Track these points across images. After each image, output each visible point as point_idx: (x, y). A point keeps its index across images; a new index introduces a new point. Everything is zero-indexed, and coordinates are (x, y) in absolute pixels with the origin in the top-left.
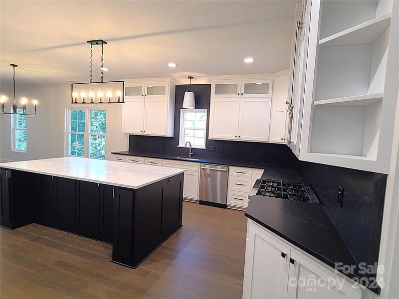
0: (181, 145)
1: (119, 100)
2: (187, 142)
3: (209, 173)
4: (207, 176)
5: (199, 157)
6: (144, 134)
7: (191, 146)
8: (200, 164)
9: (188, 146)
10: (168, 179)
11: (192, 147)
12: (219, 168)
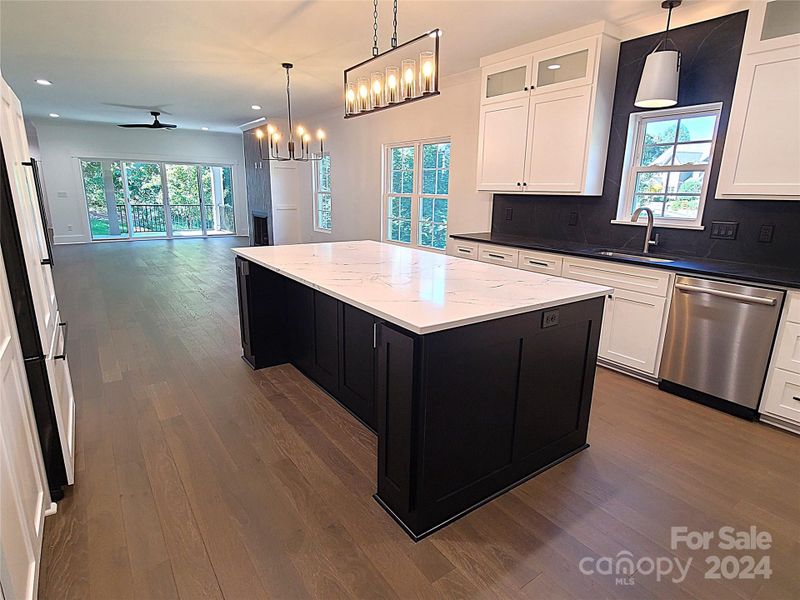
0: (623, 217)
1: (427, 89)
2: (639, 210)
3: (706, 305)
4: (700, 312)
5: (676, 254)
6: (525, 191)
7: (651, 219)
8: (673, 274)
9: (643, 221)
10: (542, 312)
11: (656, 223)
12: (747, 292)
